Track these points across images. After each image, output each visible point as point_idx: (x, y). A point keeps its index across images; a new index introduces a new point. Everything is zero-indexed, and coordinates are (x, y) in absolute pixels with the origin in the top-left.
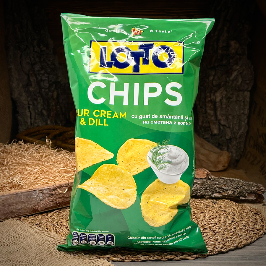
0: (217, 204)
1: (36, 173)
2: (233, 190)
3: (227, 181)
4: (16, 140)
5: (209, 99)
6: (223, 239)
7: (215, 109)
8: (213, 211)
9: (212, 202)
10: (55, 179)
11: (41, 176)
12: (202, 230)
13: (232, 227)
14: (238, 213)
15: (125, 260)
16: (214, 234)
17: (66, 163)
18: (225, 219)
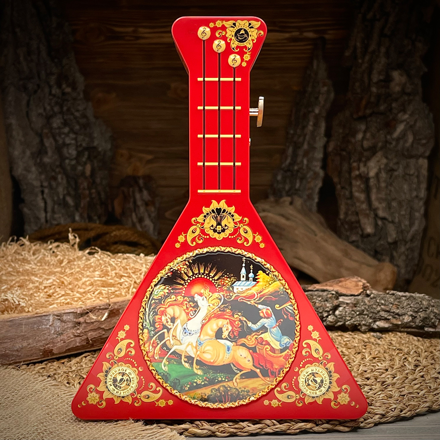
0: (383, 340)
1: (50, 286)
2: (412, 315)
3: (400, 298)
4: (16, 238)
5: (357, 173)
6: (402, 396)
7: (367, 190)
8: (378, 349)
9: (374, 336)
10: (84, 296)
11: (59, 292)
12: (360, 380)
13: (417, 375)
14: (425, 352)
15: (217, 433)
16: (384, 387)
17: (104, 271)
18: (401, 363)
